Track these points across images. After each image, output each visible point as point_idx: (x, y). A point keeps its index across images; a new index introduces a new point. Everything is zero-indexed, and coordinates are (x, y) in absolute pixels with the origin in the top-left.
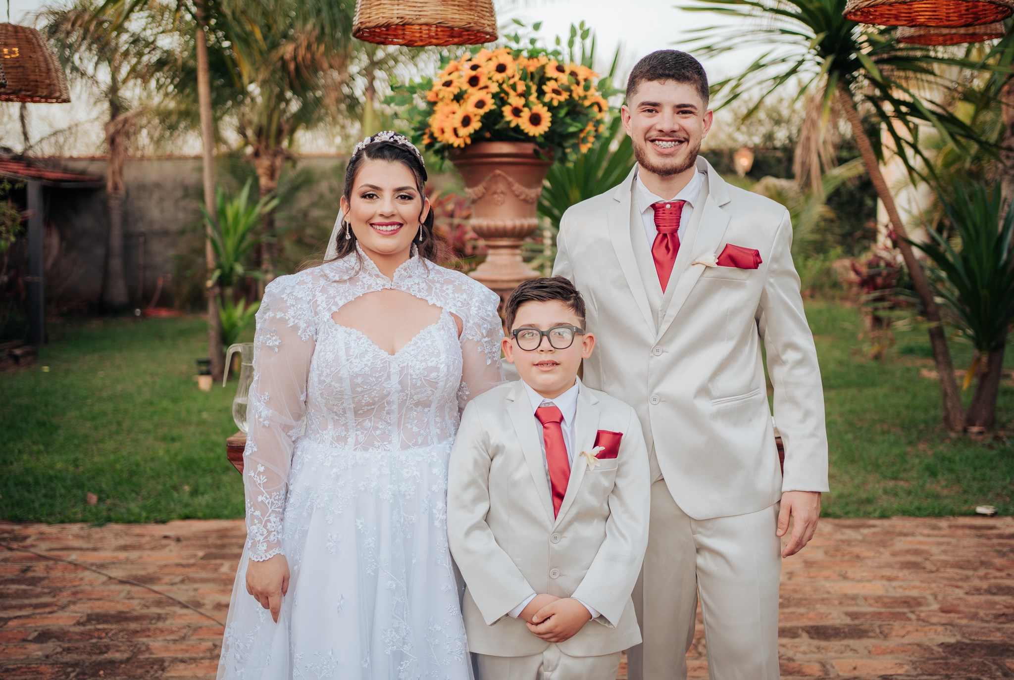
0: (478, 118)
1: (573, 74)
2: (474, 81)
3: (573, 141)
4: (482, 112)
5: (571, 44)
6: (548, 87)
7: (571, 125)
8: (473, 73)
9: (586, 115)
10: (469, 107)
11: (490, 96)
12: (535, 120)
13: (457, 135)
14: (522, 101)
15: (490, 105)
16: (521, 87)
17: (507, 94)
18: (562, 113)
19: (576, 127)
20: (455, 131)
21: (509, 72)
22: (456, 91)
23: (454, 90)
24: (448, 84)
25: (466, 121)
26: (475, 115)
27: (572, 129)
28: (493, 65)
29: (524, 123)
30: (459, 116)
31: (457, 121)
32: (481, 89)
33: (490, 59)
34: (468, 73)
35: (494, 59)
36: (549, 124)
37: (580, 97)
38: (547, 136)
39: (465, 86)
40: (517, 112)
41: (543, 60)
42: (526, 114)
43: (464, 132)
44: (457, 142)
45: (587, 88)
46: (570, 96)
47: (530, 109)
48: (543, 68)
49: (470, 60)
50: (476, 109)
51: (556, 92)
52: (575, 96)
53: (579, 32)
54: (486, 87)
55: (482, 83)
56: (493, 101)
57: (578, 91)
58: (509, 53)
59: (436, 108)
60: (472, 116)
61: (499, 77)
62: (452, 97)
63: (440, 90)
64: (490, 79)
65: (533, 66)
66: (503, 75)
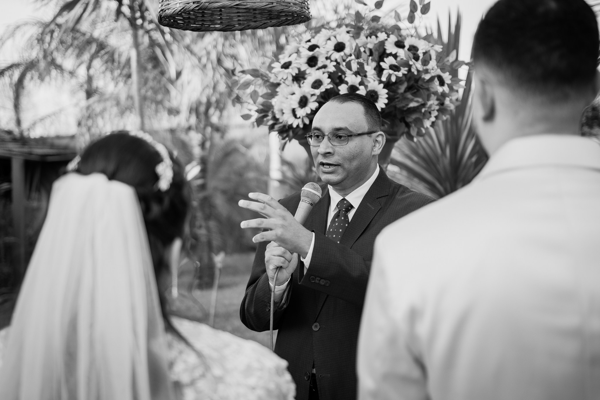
0: (315, 98)
1: (413, 49)
2: (312, 61)
3: (414, 116)
4: (318, 92)
5: (411, 19)
6: (387, 63)
7: (412, 100)
8: (311, 54)
9: (428, 89)
11: (326, 75)
13: (295, 116)
14: (359, 79)
15: (327, 84)
17: (344, 73)
18: (402, 88)
19: (417, 102)
20: (294, 111)
21: (347, 51)
22: (295, 72)
23: (293, 71)
24: (286, 66)
25: (303, 102)
26: (312, 95)
27: (412, 105)
28: (331, 45)
30: (296, 98)
31: (294, 102)
32: (318, 69)
33: (329, 39)
34: (306, 54)
35: (333, 38)
36: (386, 101)
37: (418, 71)
39: (304, 67)
41: (382, 36)
43: (301, 112)
44: (295, 123)
45: (425, 62)
46: (409, 71)
47: (366, 87)
48: (382, 44)
49: (309, 41)
50: (312, 89)
51: (392, 67)
52: (413, 70)
53: (419, 7)
54: (325, 67)
55: (320, 64)
56: (329, 80)
57: (417, 66)
58: (348, 32)
59: (278, 90)
60: (309, 96)
61: (337, 56)
62: (290, 78)
63: (280, 72)
64: (327, 58)
65: (372, 42)
66: (342, 54)
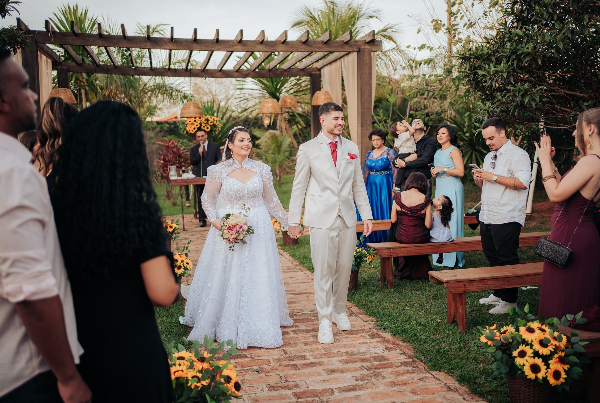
1: (214, 119)
3: (214, 131)
4: (198, 127)
6: (209, 122)
8: (195, 119)
9: (217, 127)
10: (195, 126)
12: (208, 128)
14: (205, 125)
15: (199, 125)
16: (205, 122)
18: (212, 126)
20: (192, 131)
21: (202, 119)
23: (191, 123)
24: (190, 121)
25: (194, 129)
27: (214, 129)
29: (205, 129)
30: (193, 128)
36: (210, 129)
38: (210, 131)
39: (194, 122)
40: (204, 127)
42: (206, 127)
44: (193, 132)
48: (208, 118)
51: (211, 123)
55: (197, 121)
57: (215, 122)
60: (196, 128)
61: (200, 120)
63: (189, 123)
65: (206, 117)
